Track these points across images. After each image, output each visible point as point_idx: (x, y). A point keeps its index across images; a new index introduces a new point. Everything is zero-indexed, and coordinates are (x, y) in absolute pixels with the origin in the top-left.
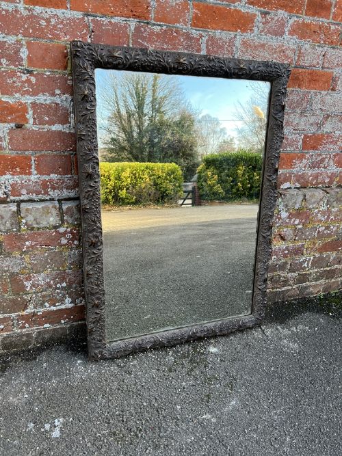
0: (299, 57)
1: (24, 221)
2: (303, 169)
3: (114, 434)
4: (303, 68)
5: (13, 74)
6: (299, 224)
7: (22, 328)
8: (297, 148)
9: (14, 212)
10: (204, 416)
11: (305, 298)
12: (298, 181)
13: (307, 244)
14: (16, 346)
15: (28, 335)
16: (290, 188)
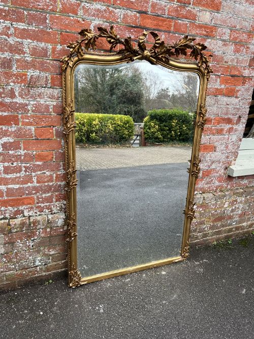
2: (203, 185)
6: (202, 211)
11: (207, 245)
12: (200, 190)
13: (206, 219)
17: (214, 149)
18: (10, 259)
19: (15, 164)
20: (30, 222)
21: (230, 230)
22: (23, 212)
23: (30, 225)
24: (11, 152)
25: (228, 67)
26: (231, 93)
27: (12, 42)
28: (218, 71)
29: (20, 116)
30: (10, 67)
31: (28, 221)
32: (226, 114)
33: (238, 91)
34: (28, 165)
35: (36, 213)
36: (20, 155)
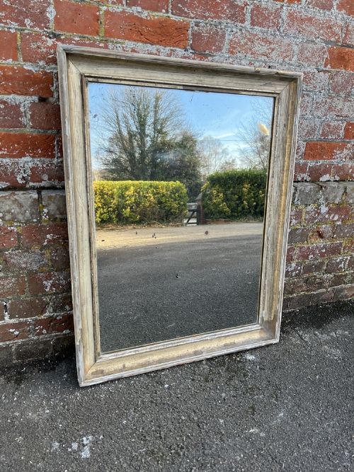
0: (346, 34)
1: (46, 210)
2: (344, 160)
3: (153, 452)
4: (350, 47)
5: (37, 37)
6: (338, 220)
7: (39, 334)
8: (339, 136)
9: (35, 199)
10: (251, 431)
11: (339, 302)
12: (337, 173)
13: (344, 242)
14: (32, 355)
15: (46, 343)
16: (329, 181)
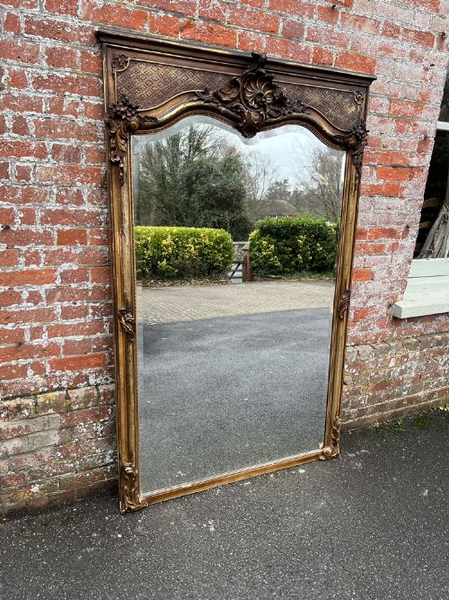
11: (364, 428)
13: (362, 386)
17: (371, 277)
18: (68, 453)
19: (79, 303)
20: (99, 393)
21: (399, 404)
22: (87, 378)
23: (99, 397)
24: (73, 286)
25: (388, 154)
26: (393, 192)
27: (81, 124)
28: (373, 160)
29: (88, 231)
30: (77, 160)
31: (95, 392)
32: (388, 223)
33: (403, 188)
34: (98, 305)
35: (106, 379)
36: (87, 290)
